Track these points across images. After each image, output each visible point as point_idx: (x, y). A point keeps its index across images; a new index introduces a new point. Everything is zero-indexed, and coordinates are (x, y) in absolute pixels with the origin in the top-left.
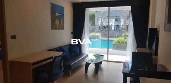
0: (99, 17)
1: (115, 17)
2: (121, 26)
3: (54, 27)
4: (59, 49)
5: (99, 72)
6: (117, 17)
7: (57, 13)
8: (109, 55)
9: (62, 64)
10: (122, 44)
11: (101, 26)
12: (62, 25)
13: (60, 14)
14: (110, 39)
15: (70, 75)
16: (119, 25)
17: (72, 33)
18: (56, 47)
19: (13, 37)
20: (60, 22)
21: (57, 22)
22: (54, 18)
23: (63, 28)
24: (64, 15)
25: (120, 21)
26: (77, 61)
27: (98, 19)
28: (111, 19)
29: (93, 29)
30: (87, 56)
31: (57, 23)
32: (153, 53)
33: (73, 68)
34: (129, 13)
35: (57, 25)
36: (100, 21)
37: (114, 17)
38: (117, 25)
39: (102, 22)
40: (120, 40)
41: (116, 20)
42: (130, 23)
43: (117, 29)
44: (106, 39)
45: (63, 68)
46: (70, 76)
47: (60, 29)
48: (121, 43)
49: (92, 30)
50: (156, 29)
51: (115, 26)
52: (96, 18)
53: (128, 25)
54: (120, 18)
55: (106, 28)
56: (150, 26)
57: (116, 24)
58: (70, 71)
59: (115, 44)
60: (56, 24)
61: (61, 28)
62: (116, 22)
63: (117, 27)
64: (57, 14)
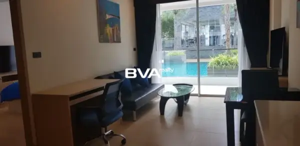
0: (181, 24)
1: (210, 21)
2: (222, 38)
3: (104, 38)
4: (113, 76)
5: (185, 113)
6: (214, 21)
7: (107, 15)
8: (201, 86)
9: (120, 99)
10: (224, 66)
11: (185, 39)
12: (117, 36)
13: (112, 17)
14: (201, 60)
15: (135, 119)
16: (217, 37)
17: (135, 49)
18: (108, 73)
19: (37, 55)
20: (113, 30)
21: (109, 30)
22: (102, 24)
23: (119, 41)
24: (119, 18)
25: (219, 29)
26: (145, 95)
27: (180, 27)
28: (203, 27)
29: (172, 46)
30: (163, 86)
31: (108, 32)
32: (280, 74)
33: (138, 107)
34: (234, 13)
35: (109, 35)
36: (183, 31)
37: (207, 21)
38: (214, 37)
39: (187, 33)
40: (219, 60)
41: (212, 28)
42: (238, 31)
43: (214, 44)
44: (196, 61)
45: (122, 105)
46: (134, 121)
47: (114, 42)
48: (223, 64)
49: (170, 48)
50: (284, 28)
51: (210, 37)
52: (175, 27)
53: (233, 35)
54: (219, 24)
55: (193, 42)
56: (272, 27)
57: (212, 35)
58: (135, 112)
59: (211, 68)
60: (107, 34)
61: (115, 40)
62: (212, 30)
63: (214, 40)
64: (108, 17)
